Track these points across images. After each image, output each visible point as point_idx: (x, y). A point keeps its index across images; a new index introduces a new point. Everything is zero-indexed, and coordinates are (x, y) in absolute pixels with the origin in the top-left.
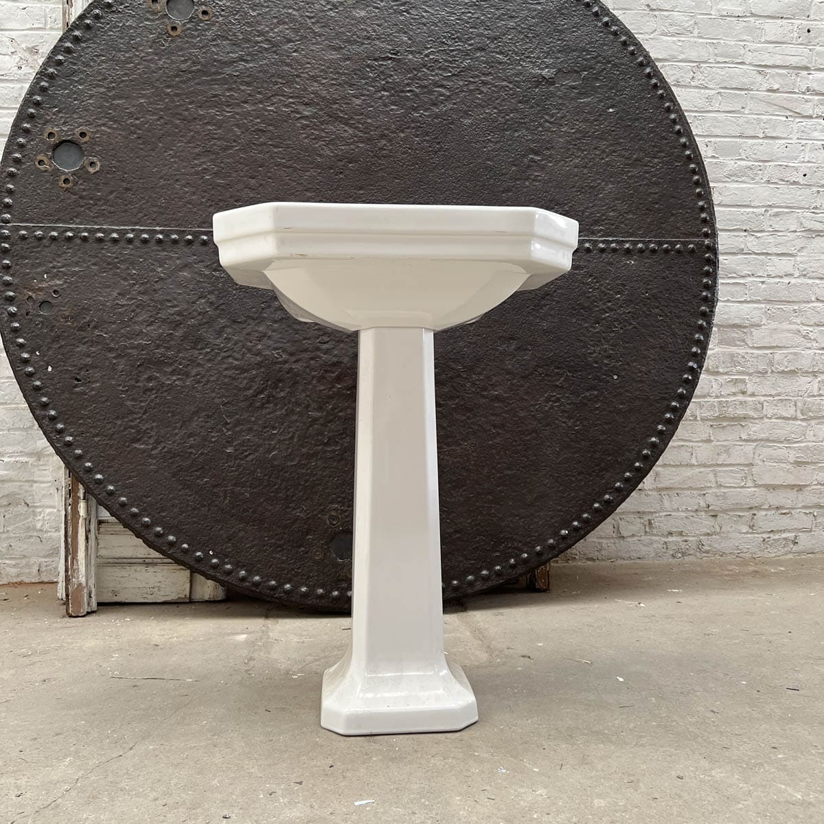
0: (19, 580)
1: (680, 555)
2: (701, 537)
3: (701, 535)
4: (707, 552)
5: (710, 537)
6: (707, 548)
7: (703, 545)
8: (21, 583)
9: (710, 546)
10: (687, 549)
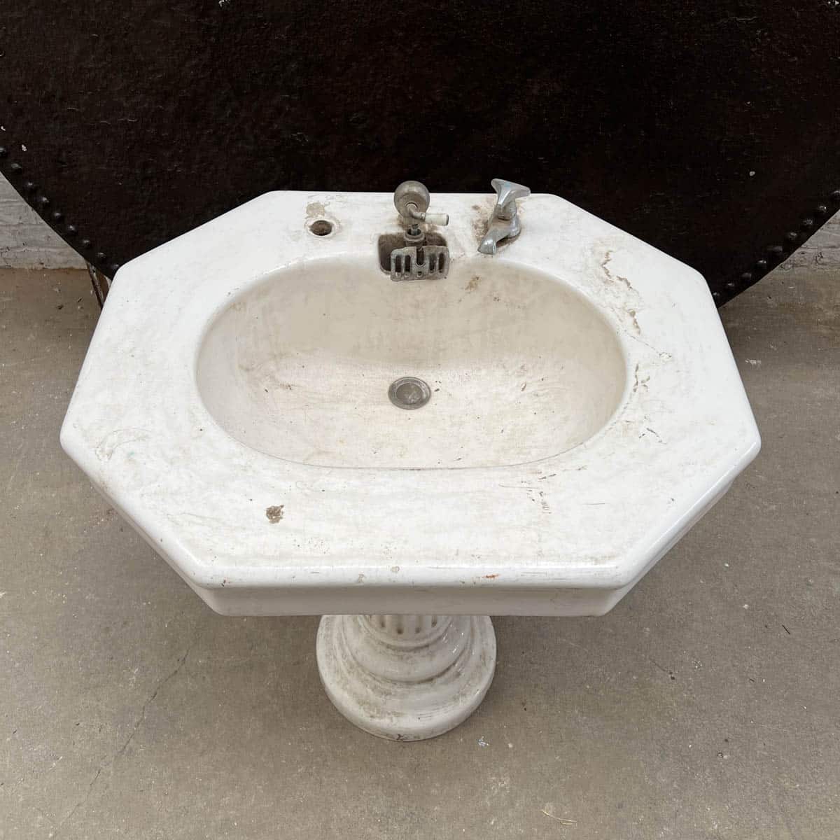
0: (67, 266)
1: (789, 266)
2: (824, 250)
3: (825, 247)
4: (823, 264)
5: (835, 249)
6: (826, 260)
7: (822, 257)
8: (71, 269)
9: (830, 258)
10: (801, 261)
